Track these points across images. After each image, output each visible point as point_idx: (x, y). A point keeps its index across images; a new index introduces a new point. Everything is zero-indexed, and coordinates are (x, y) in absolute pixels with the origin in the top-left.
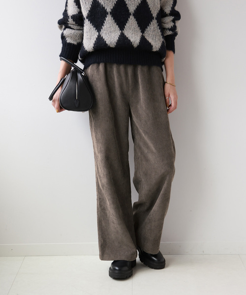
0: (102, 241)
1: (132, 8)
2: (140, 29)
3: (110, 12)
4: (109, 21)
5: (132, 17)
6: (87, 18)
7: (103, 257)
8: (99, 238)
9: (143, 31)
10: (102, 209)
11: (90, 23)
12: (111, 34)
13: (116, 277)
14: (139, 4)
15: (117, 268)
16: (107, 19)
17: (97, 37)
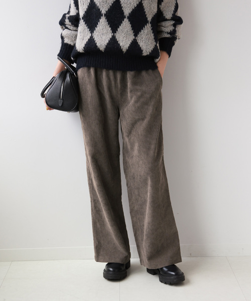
0: (97, 243)
1: (127, 11)
2: (133, 32)
3: (105, 14)
4: (103, 24)
5: (126, 20)
6: (83, 18)
7: (98, 259)
8: (94, 240)
9: (136, 35)
10: (97, 211)
11: (85, 24)
12: (102, 36)
13: (111, 278)
14: (135, 8)
15: (111, 269)
16: (100, 20)
17: (89, 38)
